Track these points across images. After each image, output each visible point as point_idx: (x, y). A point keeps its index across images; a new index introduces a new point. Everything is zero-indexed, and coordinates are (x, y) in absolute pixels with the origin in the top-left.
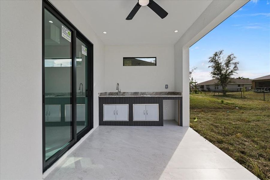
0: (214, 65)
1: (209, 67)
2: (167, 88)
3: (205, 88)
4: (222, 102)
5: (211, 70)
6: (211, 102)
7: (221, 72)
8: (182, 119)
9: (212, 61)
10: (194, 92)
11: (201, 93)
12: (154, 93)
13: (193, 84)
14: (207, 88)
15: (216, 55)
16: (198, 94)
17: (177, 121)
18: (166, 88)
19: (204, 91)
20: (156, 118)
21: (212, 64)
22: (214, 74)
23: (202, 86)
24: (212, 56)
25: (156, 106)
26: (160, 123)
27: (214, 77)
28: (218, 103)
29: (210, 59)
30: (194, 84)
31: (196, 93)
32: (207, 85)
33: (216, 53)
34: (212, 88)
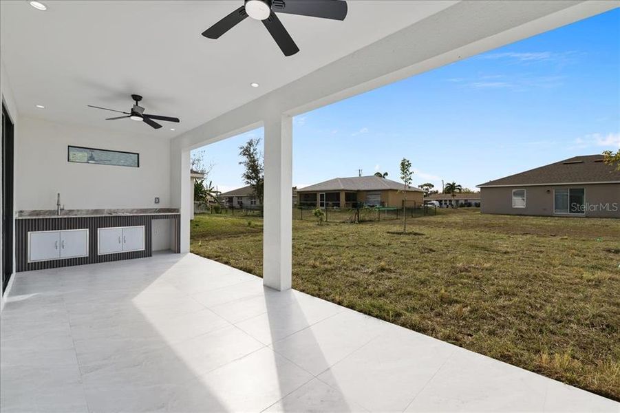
0: (247, 160)
1: (240, 163)
2: (158, 202)
3: (235, 203)
4: (249, 224)
5: (244, 169)
6: (234, 224)
7: (257, 175)
8: (180, 244)
9: (244, 154)
10: (214, 211)
11: (226, 211)
12: (135, 211)
13: (211, 193)
14: (239, 202)
15: (250, 144)
16: (221, 213)
17: (174, 248)
18: (156, 202)
19: (232, 208)
20: (141, 246)
21: (245, 159)
22: (248, 177)
23: (229, 198)
24: (246, 145)
25: (141, 229)
26: (147, 253)
27: (248, 183)
28: (243, 225)
29: (242, 150)
30: (214, 194)
31: (218, 213)
32: (238, 197)
33: (251, 141)
34: (246, 202)
